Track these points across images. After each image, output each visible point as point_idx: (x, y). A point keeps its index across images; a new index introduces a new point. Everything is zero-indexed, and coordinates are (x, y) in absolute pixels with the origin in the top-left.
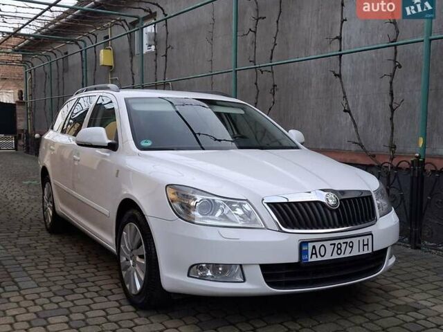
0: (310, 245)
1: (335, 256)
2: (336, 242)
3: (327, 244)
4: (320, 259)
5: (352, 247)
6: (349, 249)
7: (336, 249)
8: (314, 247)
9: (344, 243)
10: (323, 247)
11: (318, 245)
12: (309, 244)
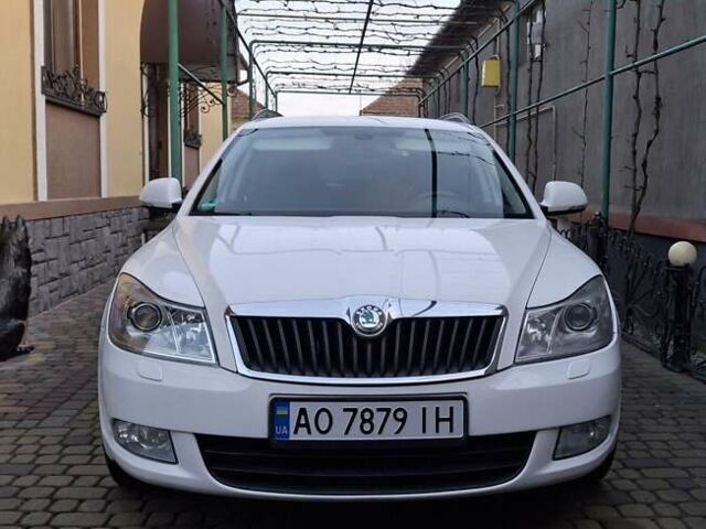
0: (295, 408)
1: (356, 435)
2: (360, 406)
3: (335, 408)
4: (316, 437)
5: (403, 421)
7: (358, 420)
8: (303, 412)
9: (379, 410)
10: (324, 415)
11: (312, 409)
12: (291, 403)
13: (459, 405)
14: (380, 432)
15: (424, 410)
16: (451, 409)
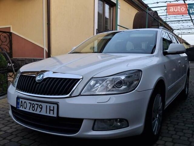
2: (32, 102)
4: (24, 109)
5: (41, 108)
6: (39, 109)
13: (56, 106)
14: (36, 111)
15: (47, 106)
16: (54, 107)
